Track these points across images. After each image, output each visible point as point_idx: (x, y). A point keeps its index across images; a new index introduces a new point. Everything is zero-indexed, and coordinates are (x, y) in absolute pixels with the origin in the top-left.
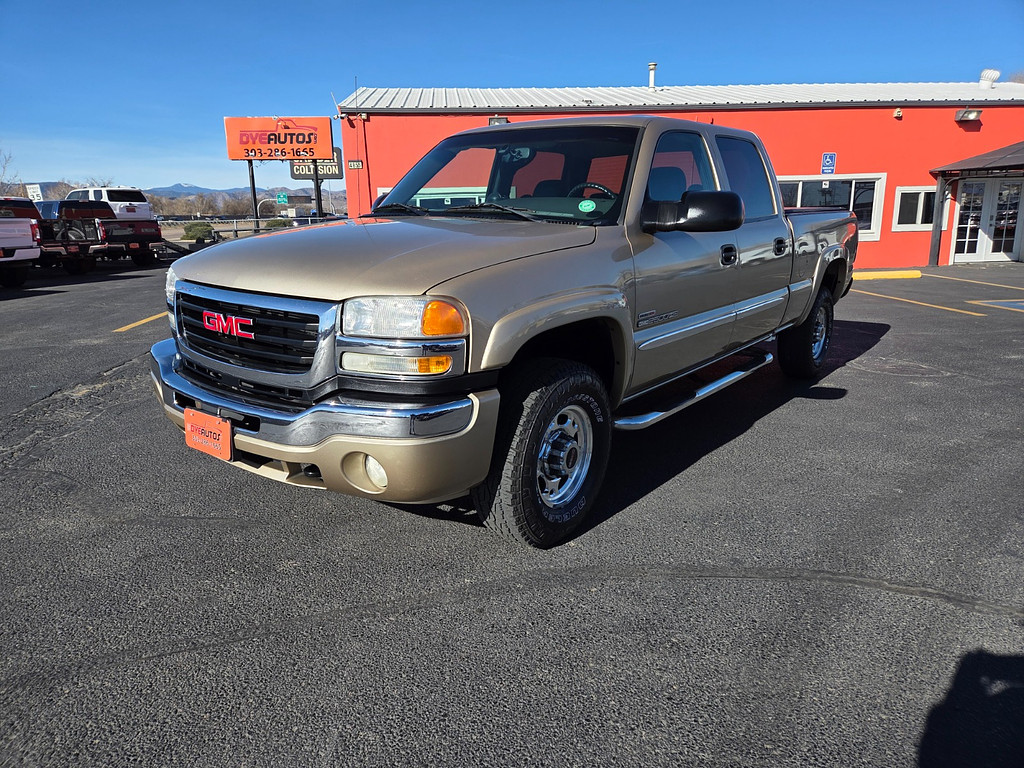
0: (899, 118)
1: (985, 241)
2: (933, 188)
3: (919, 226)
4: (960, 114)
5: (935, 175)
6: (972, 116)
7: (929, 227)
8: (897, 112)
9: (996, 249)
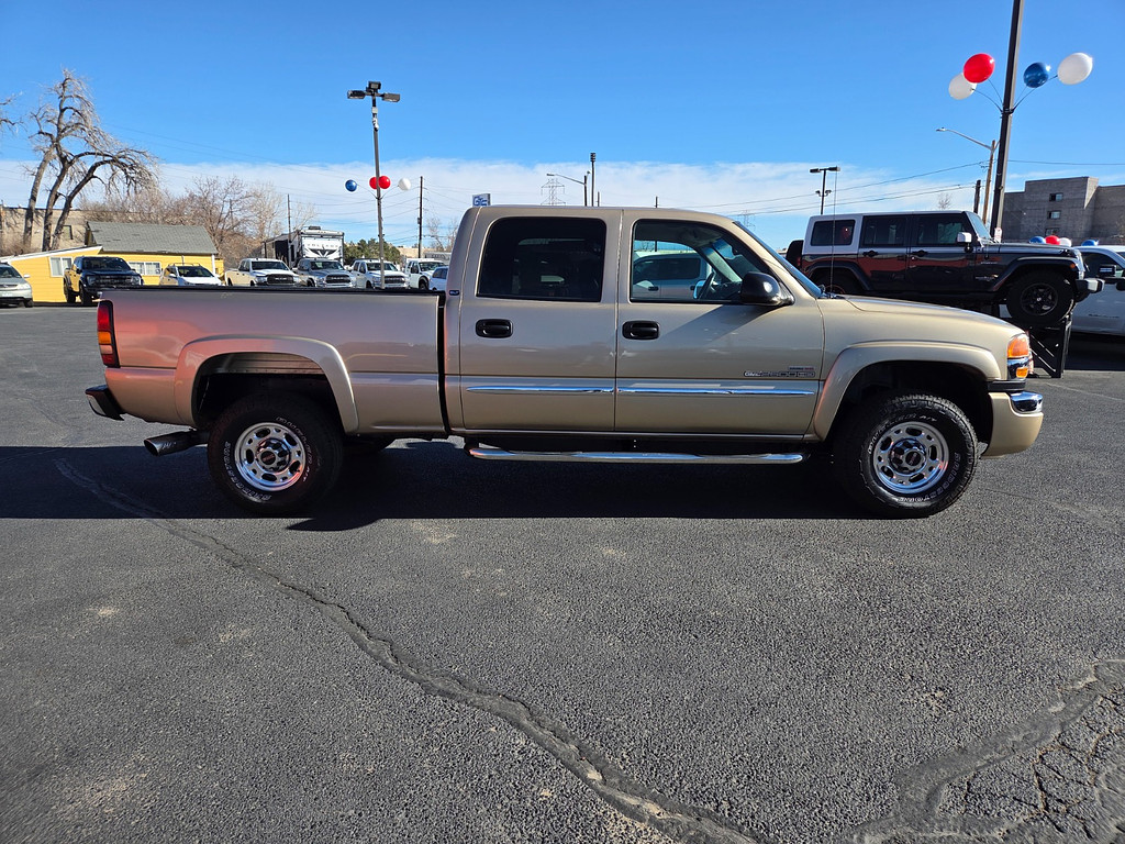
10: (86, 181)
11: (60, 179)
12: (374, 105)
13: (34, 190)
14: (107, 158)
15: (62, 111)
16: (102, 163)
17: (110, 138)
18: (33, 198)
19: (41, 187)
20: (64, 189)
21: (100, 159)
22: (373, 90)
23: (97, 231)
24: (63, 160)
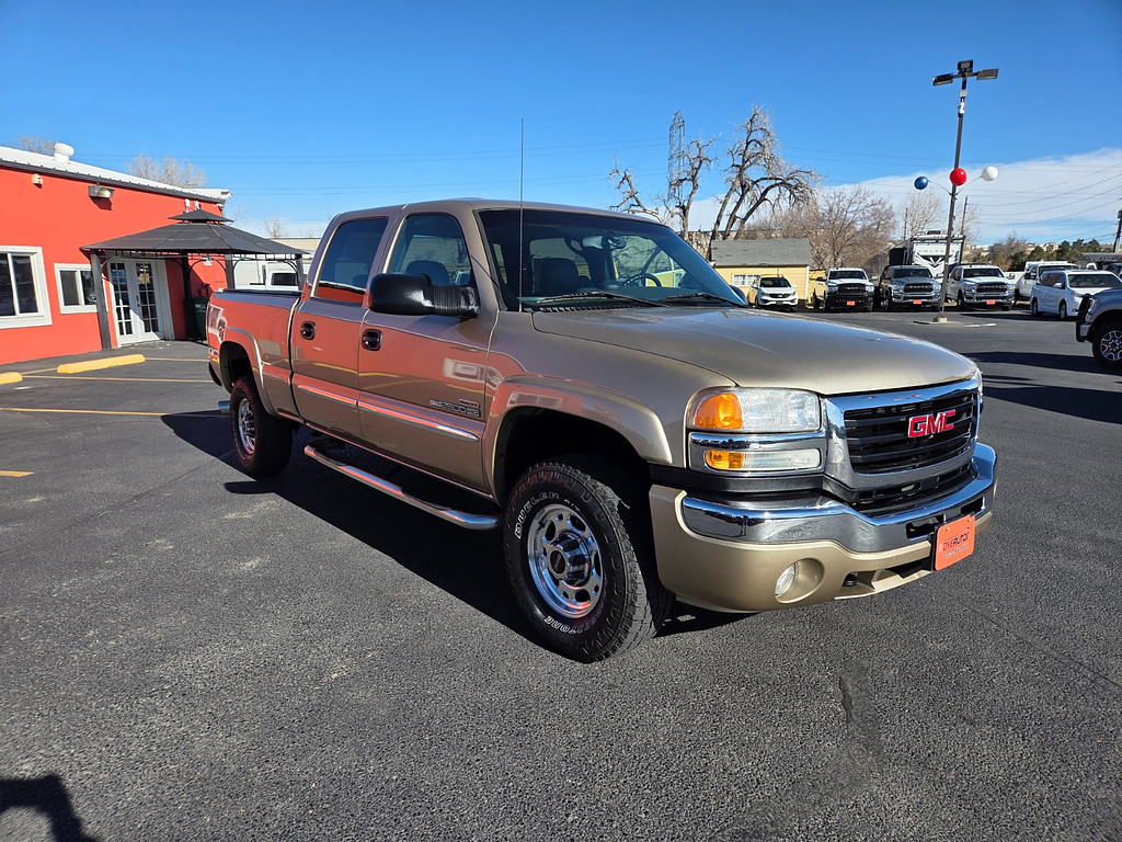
0: (39, 185)
1: (137, 321)
2: (87, 267)
3: (82, 308)
4: (96, 190)
5: (88, 253)
6: (107, 194)
7: (93, 309)
8: (36, 178)
9: (147, 330)
10: (758, 203)
11: (738, 204)
12: (964, 87)
13: (720, 216)
14: (778, 181)
15: (748, 144)
16: (772, 186)
17: (782, 162)
18: (718, 223)
19: (725, 213)
20: (741, 212)
21: (773, 182)
22: (965, 70)
23: (715, 249)
24: (743, 187)
